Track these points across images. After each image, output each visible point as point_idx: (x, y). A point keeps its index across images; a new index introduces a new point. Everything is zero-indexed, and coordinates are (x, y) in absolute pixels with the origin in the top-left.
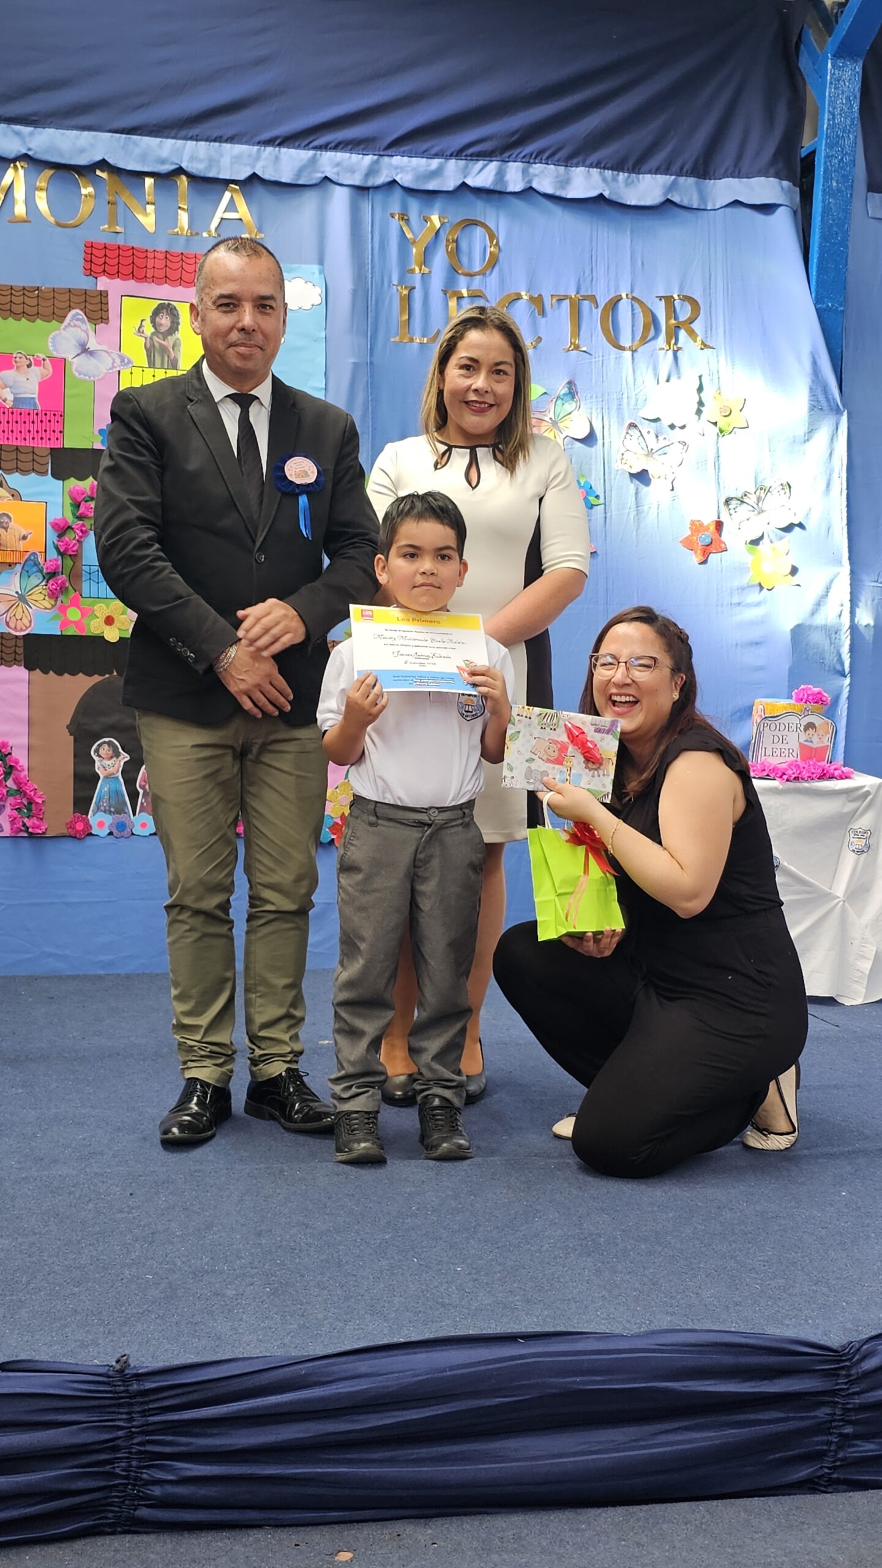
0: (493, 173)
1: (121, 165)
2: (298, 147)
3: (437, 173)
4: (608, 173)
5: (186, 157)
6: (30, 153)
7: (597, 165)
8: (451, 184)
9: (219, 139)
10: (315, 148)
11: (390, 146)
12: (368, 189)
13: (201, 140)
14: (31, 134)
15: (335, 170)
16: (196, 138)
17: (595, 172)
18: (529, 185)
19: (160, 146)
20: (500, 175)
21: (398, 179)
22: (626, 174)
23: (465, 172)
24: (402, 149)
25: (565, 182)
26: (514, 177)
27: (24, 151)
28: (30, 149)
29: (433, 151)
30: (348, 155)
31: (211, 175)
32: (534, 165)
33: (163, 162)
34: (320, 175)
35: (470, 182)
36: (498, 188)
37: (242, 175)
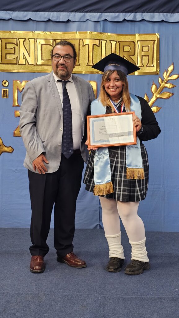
0: (133, 16)
1: (34, 19)
2: (80, 12)
3: (117, 17)
4: (165, 14)
5: (51, 17)
6: (12, 18)
7: (162, 12)
8: (121, 20)
9: (60, 11)
10: (85, 12)
11: (105, 10)
12: (99, 22)
13: (55, 12)
14: (12, 13)
15: (90, 17)
16: (54, 12)
17: (161, 14)
18: (142, 19)
19: (45, 14)
20: (135, 16)
21: (107, 19)
22: (170, 14)
23: (125, 16)
24: (108, 11)
25: (153, 17)
26: (139, 16)
27: (11, 18)
28: (12, 17)
29: (117, 11)
30: (93, 13)
31: (58, 20)
32: (144, 13)
33: (45, 18)
34: (86, 19)
35: (126, 19)
36: (134, 20)
37: (65, 20)
